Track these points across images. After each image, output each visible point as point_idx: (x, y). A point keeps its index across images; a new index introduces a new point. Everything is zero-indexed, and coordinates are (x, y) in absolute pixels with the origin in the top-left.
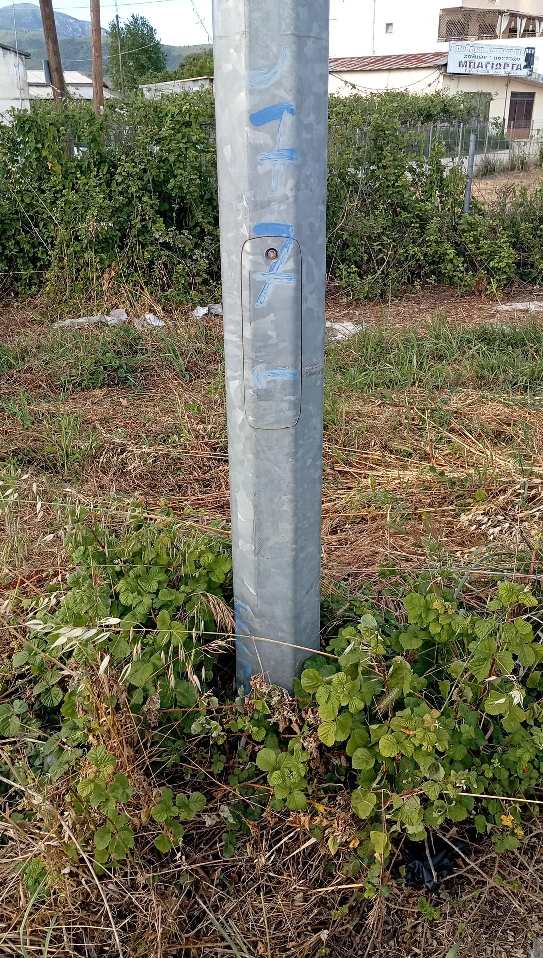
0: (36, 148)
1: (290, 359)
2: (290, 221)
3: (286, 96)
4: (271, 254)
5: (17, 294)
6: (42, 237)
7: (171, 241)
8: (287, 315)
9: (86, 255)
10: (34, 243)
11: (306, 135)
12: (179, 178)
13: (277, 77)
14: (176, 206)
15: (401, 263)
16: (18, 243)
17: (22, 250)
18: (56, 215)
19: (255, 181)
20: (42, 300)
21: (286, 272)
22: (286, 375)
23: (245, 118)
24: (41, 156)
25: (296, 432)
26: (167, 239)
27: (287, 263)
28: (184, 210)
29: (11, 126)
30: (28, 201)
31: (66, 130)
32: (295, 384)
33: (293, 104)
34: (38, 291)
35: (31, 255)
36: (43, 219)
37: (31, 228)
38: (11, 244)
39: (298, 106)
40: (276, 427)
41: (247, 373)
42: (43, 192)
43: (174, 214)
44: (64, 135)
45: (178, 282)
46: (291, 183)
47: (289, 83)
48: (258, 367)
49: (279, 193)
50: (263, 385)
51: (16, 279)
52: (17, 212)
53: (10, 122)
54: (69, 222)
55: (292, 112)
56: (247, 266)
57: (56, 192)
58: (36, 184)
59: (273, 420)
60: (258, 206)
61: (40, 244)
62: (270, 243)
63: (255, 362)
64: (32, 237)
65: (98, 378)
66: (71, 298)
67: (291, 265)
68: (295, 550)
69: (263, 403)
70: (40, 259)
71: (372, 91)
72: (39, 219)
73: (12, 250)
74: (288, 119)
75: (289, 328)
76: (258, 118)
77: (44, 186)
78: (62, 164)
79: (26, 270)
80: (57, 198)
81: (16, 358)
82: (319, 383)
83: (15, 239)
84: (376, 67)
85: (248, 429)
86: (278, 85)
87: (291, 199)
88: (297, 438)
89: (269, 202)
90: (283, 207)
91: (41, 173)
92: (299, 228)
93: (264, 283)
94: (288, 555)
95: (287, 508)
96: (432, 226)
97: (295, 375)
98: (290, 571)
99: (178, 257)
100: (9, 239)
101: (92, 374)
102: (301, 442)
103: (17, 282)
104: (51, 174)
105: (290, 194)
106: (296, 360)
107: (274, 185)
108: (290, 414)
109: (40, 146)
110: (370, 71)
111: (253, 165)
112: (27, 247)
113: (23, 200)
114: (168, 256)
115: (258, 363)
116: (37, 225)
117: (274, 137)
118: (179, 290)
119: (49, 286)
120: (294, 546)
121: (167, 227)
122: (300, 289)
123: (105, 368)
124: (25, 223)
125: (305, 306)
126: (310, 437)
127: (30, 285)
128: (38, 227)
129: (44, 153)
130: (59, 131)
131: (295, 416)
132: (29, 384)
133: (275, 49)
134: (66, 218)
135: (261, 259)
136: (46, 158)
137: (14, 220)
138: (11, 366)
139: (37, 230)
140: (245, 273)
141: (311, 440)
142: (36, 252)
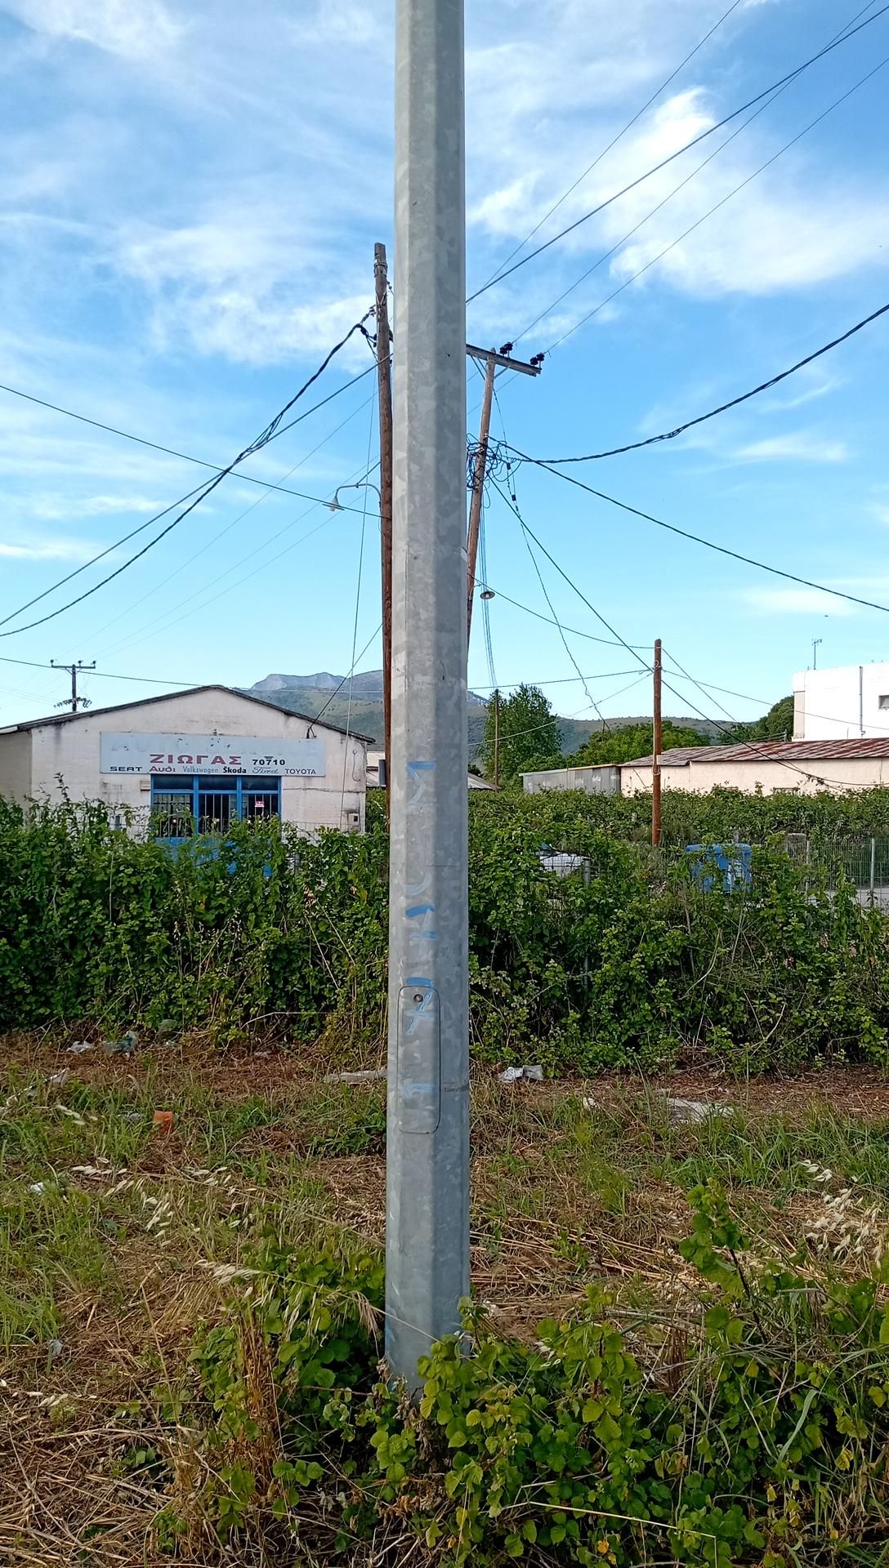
0: (341, 870)
1: (430, 1077)
2: (430, 976)
3: (429, 900)
4: (417, 999)
5: (291, 1039)
6: (332, 972)
7: (484, 983)
8: (428, 1041)
9: (378, 996)
10: (322, 978)
11: (442, 923)
12: (502, 910)
13: (423, 889)
14: (496, 942)
15: (800, 1030)
16: (303, 978)
17: (307, 986)
18: (350, 947)
19: (408, 951)
20: (319, 1048)
21: (428, 1011)
22: (427, 1088)
23: (404, 911)
24: (346, 879)
25: (435, 1137)
26: (479, 980)
27: (428, 1005)
28: (507, 947)
29: (317, 845)
30: (323, 929)
31: (378, 853)
32: (434, 1096)
33: (433, 905)
34: (317, 1037)
35: (316, 992)
36: (336, 951)
37: (320, 959)
38: (295, 978)
39: (436, 907)
40: (419, 1131)
41: (400, 1087)
42: (342, 919)
43: (493, 952)
44: (375, 857)
45: (489, 1035)
46: (431, 953)
47: (430, 892)
48: (407, 1081)
49: (424, 958)
50: (410, 1095)
51: (293, 1020)
52: (308, 941)
53: (317, 842)
54: (366, 956)
55: (432, 910)
56: (401, 1006)
57: (357, 920)
58: (334, 911)
59: (417, 1125)
60: (409, 966)
61: (329, 980)
62: (417, 991)
63: (405, 1077)
64: (320, 971)
65: (357, 1142)
66: (354, 1046)
67: (431, 1006)
68: (434, 1251)
69: (409, 1111)
70: (325, 998)
71: (848, 787)
72: (333, 951)
73: (295, 986)
74: (429, 913)
75: (430, 1052)
76: (411, 913)
77: (344, 913)
78: (368, 890)
79: (306, 1010)
80: (357, 928)
81: (268, 1113)
82: (457, 1099)
83: (300, 973)
84: (862, 754)
85: (399, 1132)
86: (424, 893)
87: (431, 963)
88: (436, 1143)
89: (417, 964)
90: (426, 967)
91: (344, 898)
92: (437, 982)
93: (412, 1018)
94: (428, 1256)
95: (427, 1208)
96: (838, 982)
97: (434, 1089)
98: (429, 1272)
99: (493, 1003)
100: (293, 973)
101: (351, 1137)
102: (440, 1147)
103: (294, 1024)
104: (354, 900)
105: (431, 959)
106: (435, 1077)
107: (420, 953)
108: (430, 1121)
109: (346, 869)
110: (852, 758)
111: (407, 940)
112: (313, 983)
113: (317, 929)
114: (479, 1001)
115: (407, 1078)
116: (328, 957)
117: (421, 924)
118: (490, 1045)
119: (329, 1031)
120: (433, 1247)
121: (482, 965)
122: (438, 1023)
123: (368, 1131)
124: (315, 952)
125: (442, 1036)
126: (449, 1145)
127: (309, 1029)
128: (330, 960)
129: (350, 877)
130: (369, 854)
131: (434, 1123)
132: (277, 1144)
133: (422, 873)
134: (363, 951)
135: (411, 1001)
136: (351, 882)
137: (303, 950)
138: (261, 1122)
139: (327, 963)
140: (400, 1010)
141: (450, 1147)
142: (323, 989)
